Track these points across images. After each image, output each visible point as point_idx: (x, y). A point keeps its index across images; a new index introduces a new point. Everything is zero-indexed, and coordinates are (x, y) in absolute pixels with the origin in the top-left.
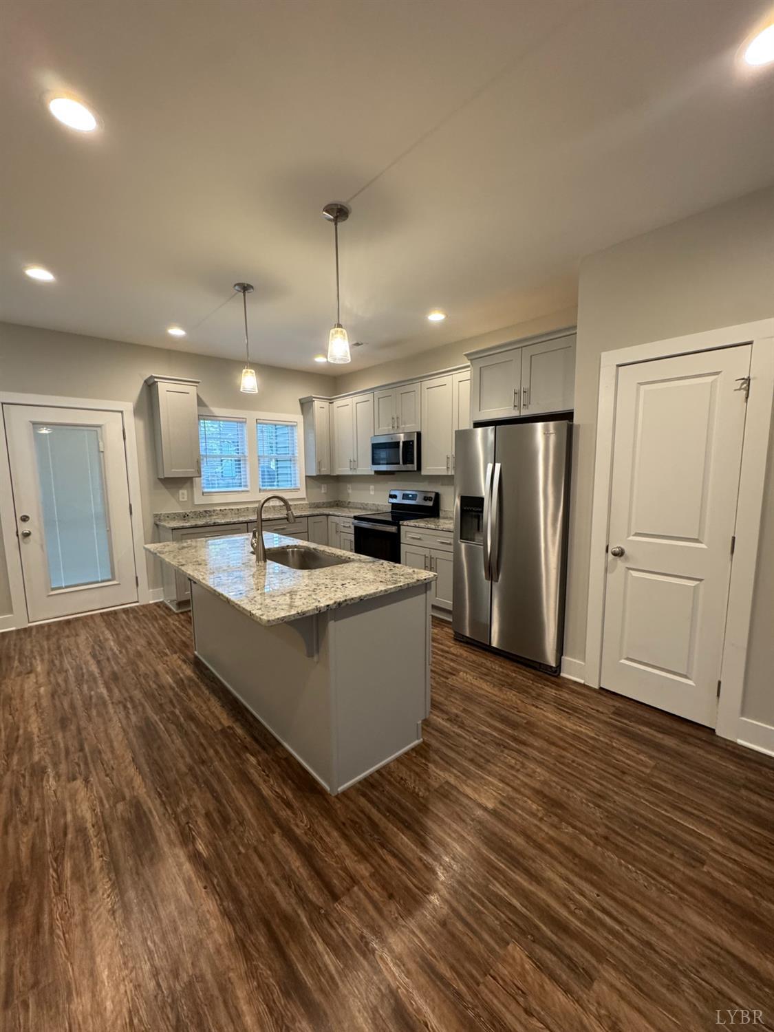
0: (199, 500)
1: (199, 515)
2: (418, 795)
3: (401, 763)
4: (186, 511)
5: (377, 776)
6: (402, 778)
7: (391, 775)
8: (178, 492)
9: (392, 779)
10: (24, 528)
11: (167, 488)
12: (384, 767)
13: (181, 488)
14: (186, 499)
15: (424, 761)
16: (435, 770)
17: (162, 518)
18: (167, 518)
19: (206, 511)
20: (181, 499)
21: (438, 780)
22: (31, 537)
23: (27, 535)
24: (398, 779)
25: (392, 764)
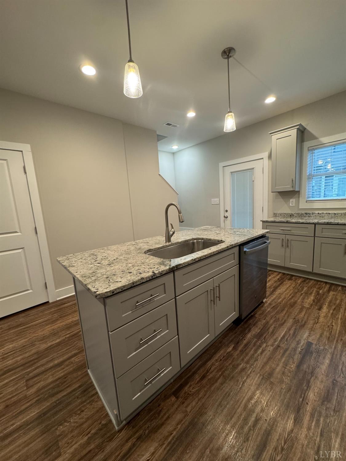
0: (303, 205)
1: (301, 216)
2: (61, 425)
3: (98, 411)
4: (292, 212)
5: (94, 392)
6: (83, 411)
7: (89, 403)
8: (290, 201)
9: (85, 404)
10: (226, 214)
11: (283, 198)
12: (99, 397)
13: (291, 198)
14: (294, 205)
15: (93, 432)
16: (79, 443)
17: (277, 215)
18: (280, 216)
19: (306, 213)
20: (291, 205)
21: (66, 445)
22: (228, 218)
23: (227, 217)
24: (83, 409)
25: (99, 403)
